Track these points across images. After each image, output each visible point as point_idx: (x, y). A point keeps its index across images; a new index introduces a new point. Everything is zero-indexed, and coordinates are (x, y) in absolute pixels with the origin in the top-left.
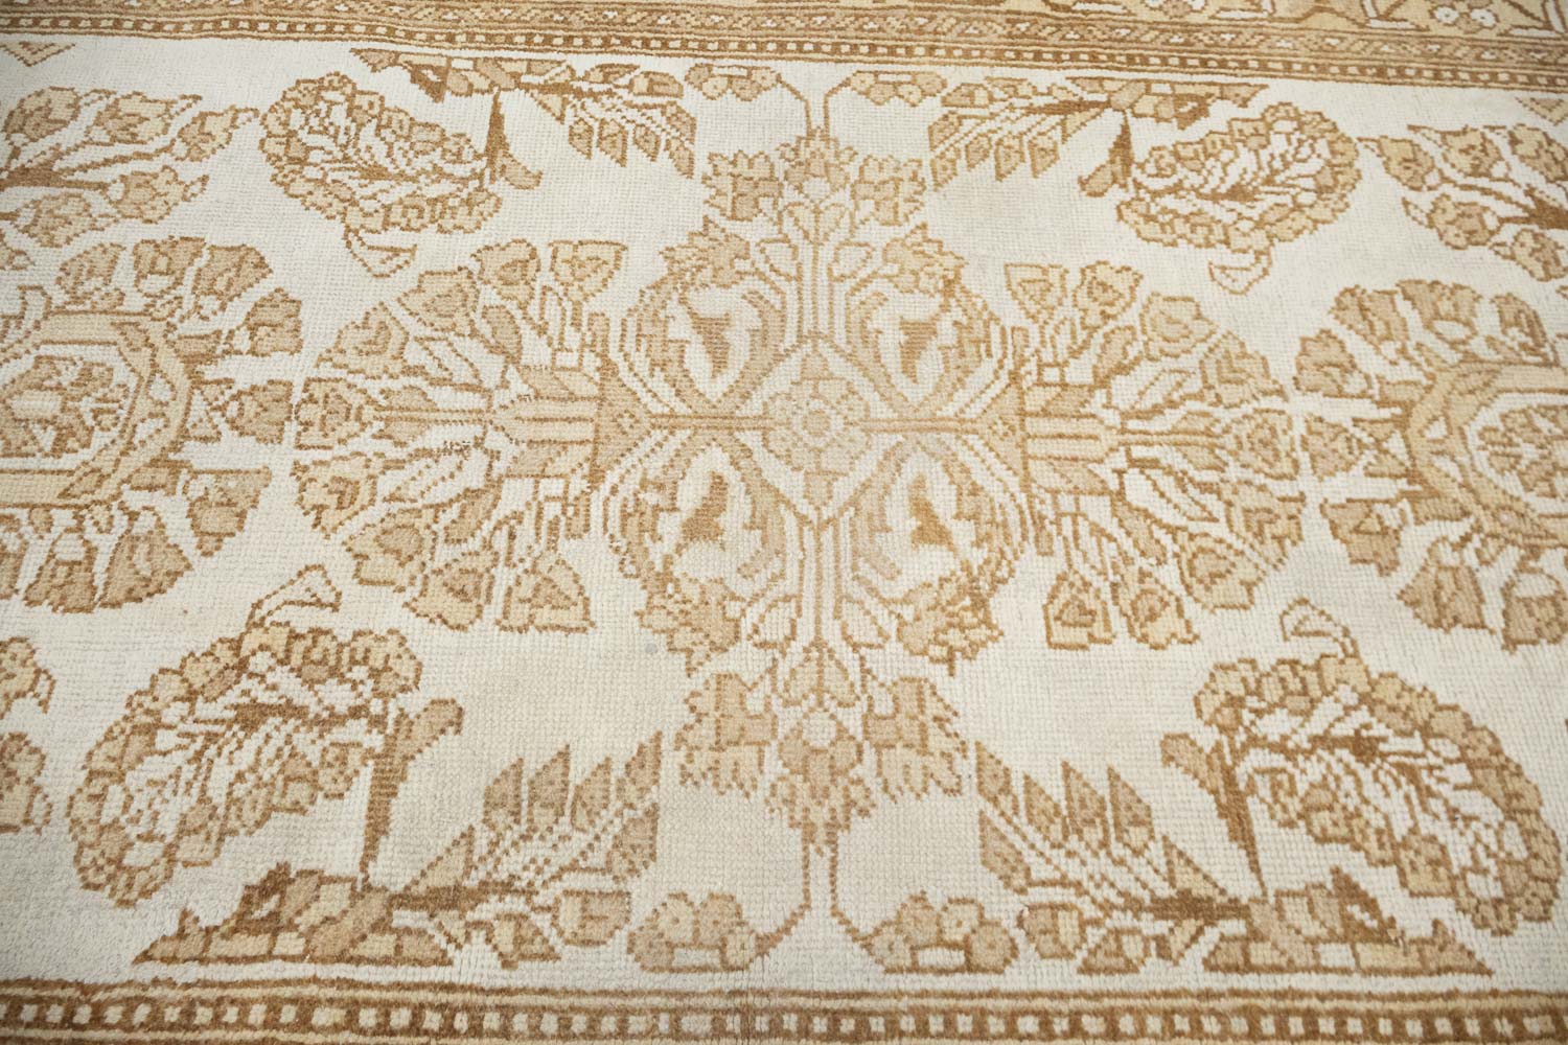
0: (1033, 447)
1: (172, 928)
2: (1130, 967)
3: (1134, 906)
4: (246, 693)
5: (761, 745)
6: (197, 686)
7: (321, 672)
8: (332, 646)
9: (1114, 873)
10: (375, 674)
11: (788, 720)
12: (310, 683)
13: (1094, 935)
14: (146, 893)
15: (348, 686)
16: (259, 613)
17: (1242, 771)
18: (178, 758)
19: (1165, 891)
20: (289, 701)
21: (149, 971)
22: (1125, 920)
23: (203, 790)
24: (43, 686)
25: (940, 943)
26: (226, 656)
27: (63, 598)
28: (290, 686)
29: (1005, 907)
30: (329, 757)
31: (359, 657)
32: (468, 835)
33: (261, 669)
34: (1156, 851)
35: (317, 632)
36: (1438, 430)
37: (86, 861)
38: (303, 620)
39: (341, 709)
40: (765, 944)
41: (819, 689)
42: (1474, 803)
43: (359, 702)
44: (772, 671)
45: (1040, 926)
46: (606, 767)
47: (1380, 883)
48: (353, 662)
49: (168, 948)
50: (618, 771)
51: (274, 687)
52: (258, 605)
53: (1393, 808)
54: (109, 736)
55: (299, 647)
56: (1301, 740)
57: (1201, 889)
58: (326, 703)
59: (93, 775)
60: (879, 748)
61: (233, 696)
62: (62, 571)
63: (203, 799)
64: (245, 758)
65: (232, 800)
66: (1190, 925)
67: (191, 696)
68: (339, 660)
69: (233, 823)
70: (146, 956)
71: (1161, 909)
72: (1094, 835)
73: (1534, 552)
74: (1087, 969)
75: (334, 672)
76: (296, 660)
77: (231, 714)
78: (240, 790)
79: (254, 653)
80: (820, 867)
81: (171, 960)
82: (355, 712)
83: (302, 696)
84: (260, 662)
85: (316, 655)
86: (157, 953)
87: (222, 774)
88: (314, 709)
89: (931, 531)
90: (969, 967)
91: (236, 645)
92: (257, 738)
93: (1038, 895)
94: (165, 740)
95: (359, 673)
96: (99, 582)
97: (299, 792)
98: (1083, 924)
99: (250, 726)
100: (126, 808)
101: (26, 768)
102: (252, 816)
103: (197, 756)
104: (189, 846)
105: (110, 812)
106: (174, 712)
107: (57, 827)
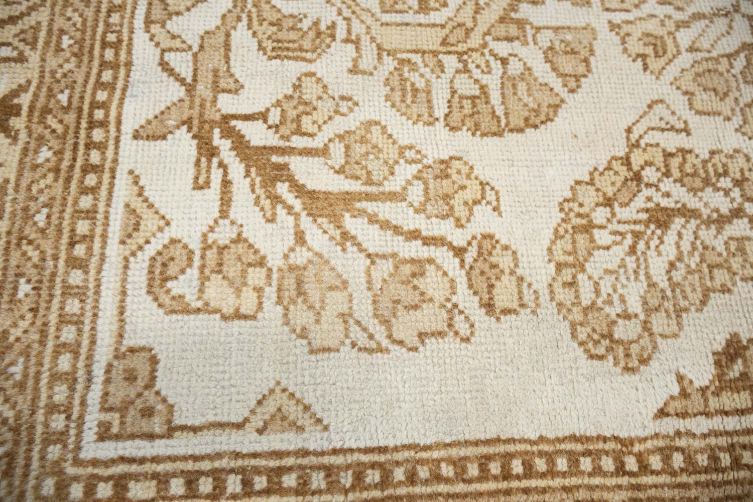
1: (676, 390)
4: (649, 199)
6: (610, 194)
7: (698, 183)
8: (697, 162)
10: (738, 183)
12: (693, 190)
14: (644, 361)
15: (722, 193)
16: (634, 137)
18: (619, 251)
20: (684, 205)
21: (670, 425)
23: (648, 276)
24: (490, 196)
26: (623, 171)
27: (477, 126)
28: (680, 195)
30: (733, 249)
31: (721, 170)
33: (653, 180)
35: (684, 152)
37: (582, 336)
38: (671, 141)
39: (725, 210)
43: (735, 205)
48: (718, 175)
49: (678, 405)
51: (668, 195)
52: (629, 131)
54: (557, 236)
55: (675, 162)
58: (712, 206)
59: (560, 266)
61: (640, 202)
62: (467, 104)
63: (652, 285)
64: (669, 251)
65: (674, 286)
67: (608, 202)
68: (706, 172)
69: (683, 303)
70: (662, 413)
75: (707, 182)
76: (676, 173)
77: (644, 216)
78: (677, 276)
79: (643, 168)
81: (683, 415)
82: (737, 214)
83: (693, 203)
84: (650, 174)
85: (689, 169)
86: (671, 409)
87: (657, 267)
88: (705, 212)
91: (627, 161)
92: (671, 237)
94: (603, 237)
95: (726, 183)
96: (500, 111)
97: (721, 276)
99: (664, 225)
100: (597, 292)
101: (505, 262)
102: (696, 297)
103: (633, 250)
104: (659, 322)
105: (587, 296)
106: (600, 215)
107: (548, 309)
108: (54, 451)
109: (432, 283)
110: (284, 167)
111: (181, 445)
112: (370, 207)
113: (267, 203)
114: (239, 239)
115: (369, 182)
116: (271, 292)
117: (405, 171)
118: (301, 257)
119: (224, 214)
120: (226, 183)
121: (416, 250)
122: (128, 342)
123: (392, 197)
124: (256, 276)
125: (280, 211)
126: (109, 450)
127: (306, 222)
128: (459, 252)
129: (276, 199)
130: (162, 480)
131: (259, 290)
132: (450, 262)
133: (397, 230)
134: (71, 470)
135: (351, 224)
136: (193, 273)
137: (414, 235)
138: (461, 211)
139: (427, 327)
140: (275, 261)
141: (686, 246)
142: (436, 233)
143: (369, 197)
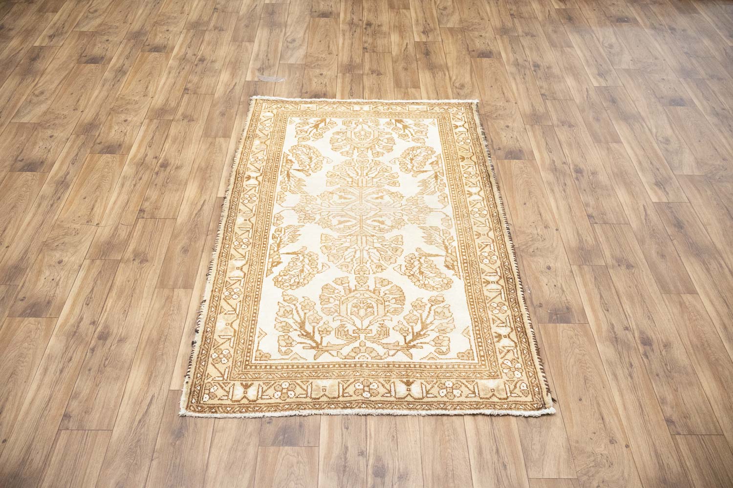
105: (440, 286)
108: (477, 367)
110: (417, 333)
111: (474, 348)
112: (424, 319)
113: (425, 336)
114: (433, 341)
115: (418, 319)
116: (444, 335)
117: (416, 313)
119: (428, 343)
120: (421, 343)
122: (456, 357)
123: (421, 316)
124: (440, 338)
125: (427, 333)
126: (476, 358)
129: (424, 334)
130: (480, 350)
132: (435, 307)
133: (429, 315)
134: (480, 364)
135: (428, 322)
136: (441, 348)
140: (437, 334)
143: (421, 319)
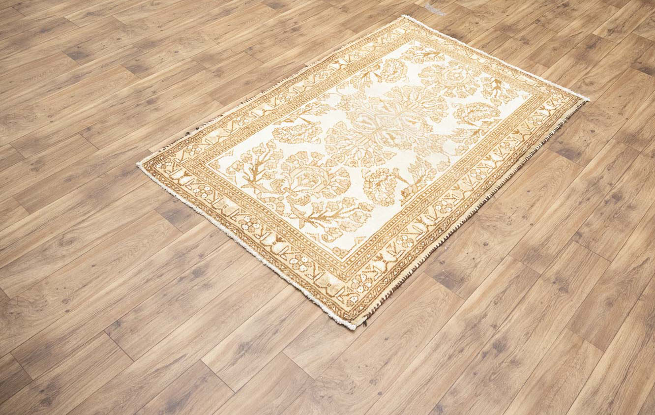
0: (411, 109)
1: (400, 202)
2: (478, 140)
3: (472, 136)
4: (374, 183)
5: (426, 150)
8: (376, 174)
9: (467, 135)
10: (384, 173)
11: (426, 146)
12: (379, 178)
13: (472, 140)
14: (394, 202)
16: (364, 177)
17: (466, 120)
19: (473, 133)
20: (380, 181)
21: (404, 206)
22: (473, 137)
24: (354, 199)
25: (462, 151)
28: (378, 180)
29: (463, 144)
30: (391, 181)
32: (413, 176)
34: (468, 131)
35: (372, 174)
36: (443, 82)
37: (383, 205)
38: (370, 174)
39: (385, 177)
40: (449, 162)
41: (424, 142)
42: (485, 108)
44: (418, 144)
45: (467, 143)
46: (416, 162)
47: (486, 120)
48: (380, 173)
49: (402, 203)
50: (417, 161)
51: (376, 181)
53: (480, 114)
54: (368, 197)
55: (373, 176)
56: (467, 115)
57: (475, 131)
58: (383, 178)
59: (372, 199)
60: (436, 142)
61: (374, 185)
62: (337, 190)
63: (385, 193)
65: (388, 191)
66: (478, 134)
67: (370, 188)
69: (391, 192)
70: (402, 205)
71: (474, 134)
72: (462, 134)
73: (464, 86)
74: (475, 143)
75: (379, 175)
77: (376, 186)
79: (369, 180)
80: (445, 153)
81: (404, 204)
82: (387, 176)
83: (381, 179)
84: (371, 180)
85: (375, 176)
87: (384, 190)
89: (414, 123)
90: (466, 150)
91: (367, 181)
92: (382, 186)
93: (464, 141)
94: (374, 192)
95: (382, 174)
96: (343, 188)
97: (393, 185)
98: (470, 140)
99: (380, 185)
101: (366, 205)
102: (393, 190)
103: (379, 191)
104: (391, 196)
105: (380, 200)
106: (371, 190)
107: (376, 206)
109: (359, 214)
112: (341, 212)
113: (328, 222)
114: (330, 228)
115: (337, 210)
116: (341, 230)
117: (340, 205)
118: (340, 224)
119: (324, 227)
121: (352, 213)
122: (332, 249)
123: (342, 209)
124: (337, 230)
125: (331, 221)
127: (335, 220)
128: (358, 208)
129: (328, 220)
130: (354, 256)
131: (340, 231)
132: (359, 210)
133: (348, 212)
135: (342, 215)
137: (350, 211)
138: (353, 203)
139: (364, 219)
140: (338, 227)
141: (385, 185)
142: (353, 208)
143: (339, 211)
